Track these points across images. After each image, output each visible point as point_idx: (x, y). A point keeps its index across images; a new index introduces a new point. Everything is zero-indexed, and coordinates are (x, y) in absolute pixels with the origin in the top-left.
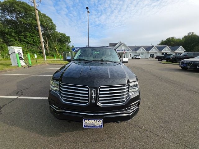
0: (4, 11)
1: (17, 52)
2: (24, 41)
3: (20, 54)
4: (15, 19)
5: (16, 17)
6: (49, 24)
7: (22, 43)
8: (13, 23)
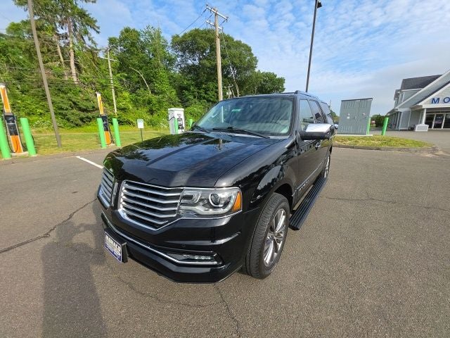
0: (184, 53)
1: (177, 117)
2: (204, 98)
3: (179, 119)
4: (197, 62)
5: (200, 59)
6: (245, 58)
7: (202, 101)
8: (195, 70)
